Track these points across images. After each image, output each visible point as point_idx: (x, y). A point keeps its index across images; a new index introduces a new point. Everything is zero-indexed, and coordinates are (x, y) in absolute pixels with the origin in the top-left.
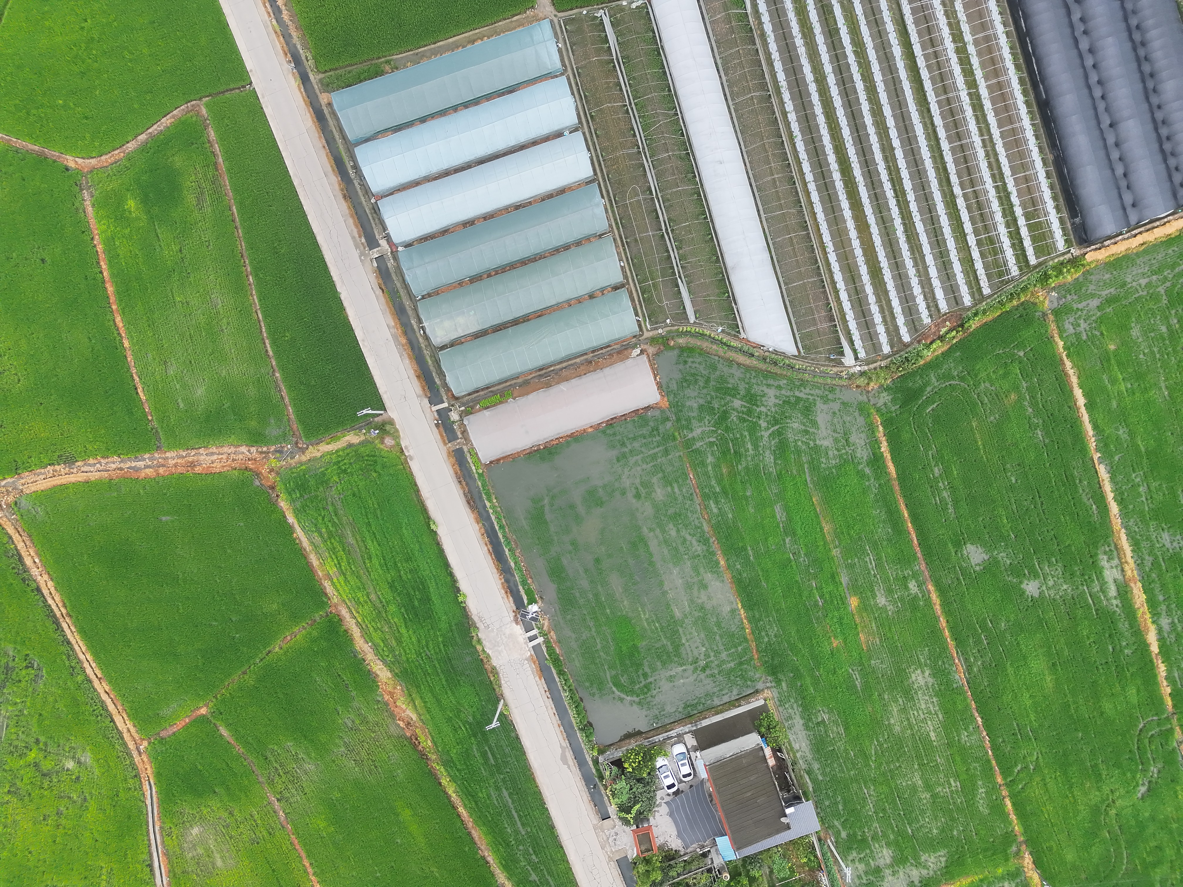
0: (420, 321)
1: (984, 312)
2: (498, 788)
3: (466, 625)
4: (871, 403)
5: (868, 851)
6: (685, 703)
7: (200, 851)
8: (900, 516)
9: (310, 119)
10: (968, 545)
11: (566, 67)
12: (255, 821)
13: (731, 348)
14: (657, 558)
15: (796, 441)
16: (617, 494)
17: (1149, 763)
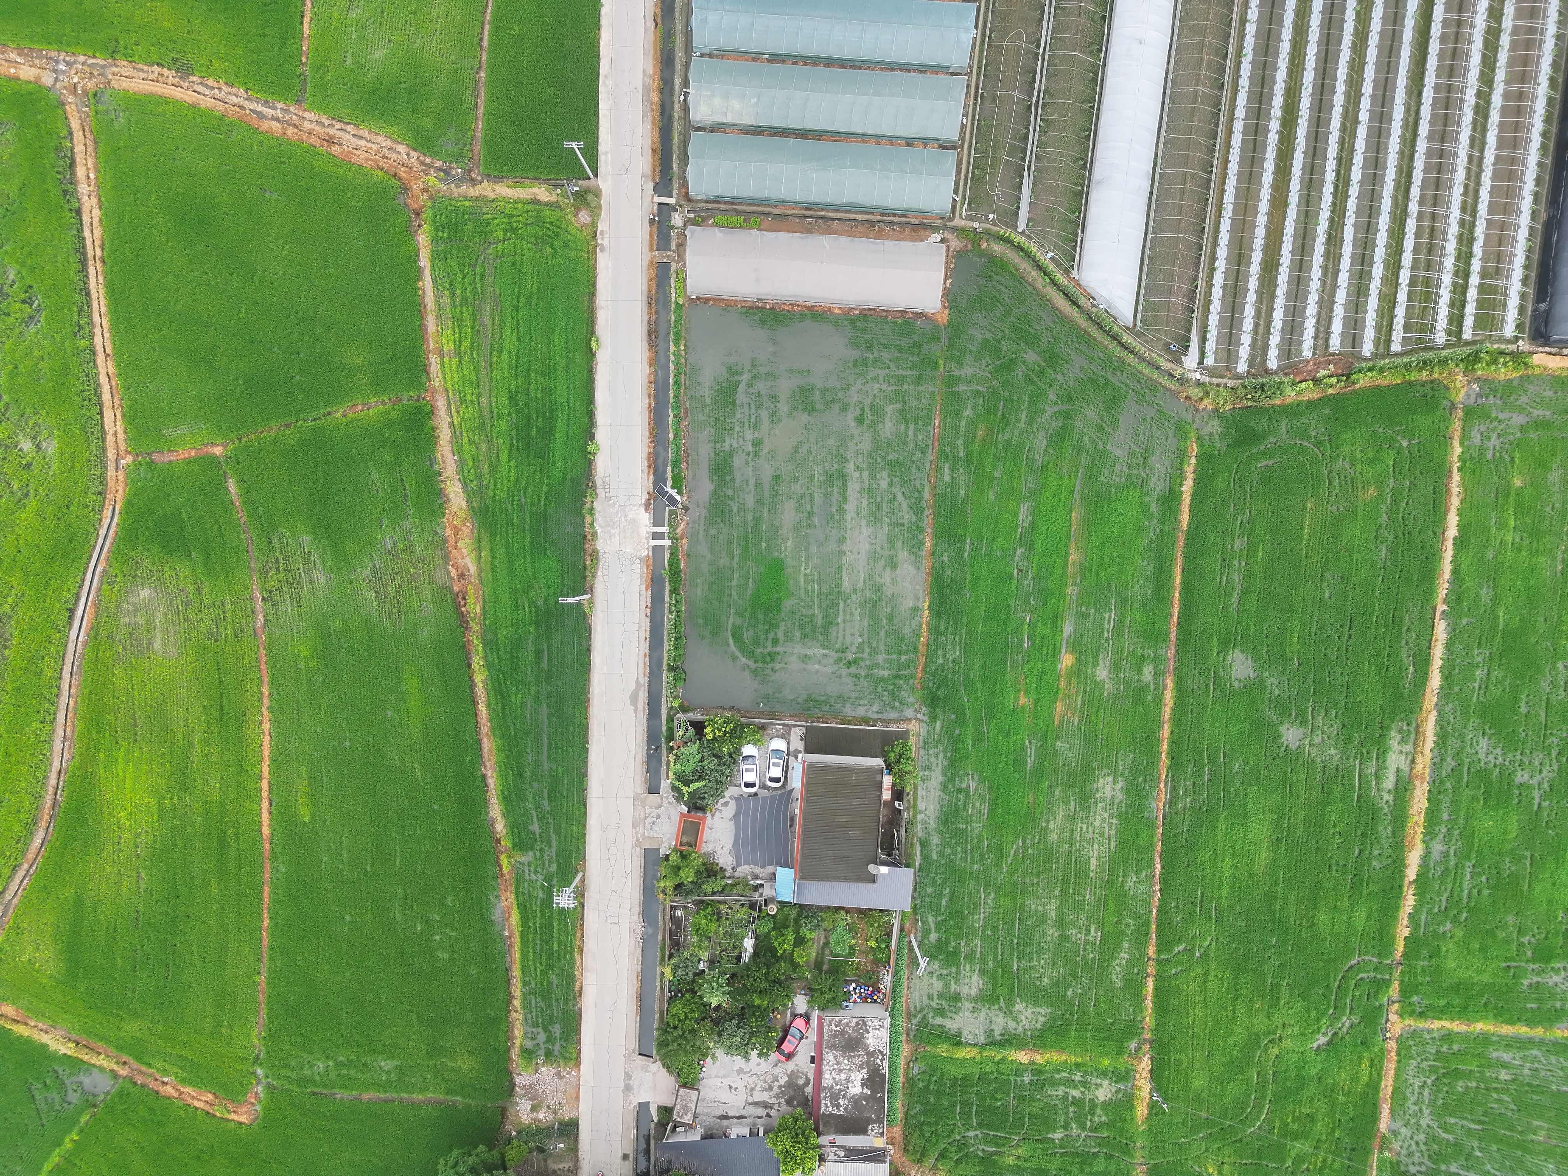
0: (686, 83)
1: (1382, 370)
2: (537, 700)
4: (1195, 426)
5: (954, 969)
6: (809, 696)
7: (141, 620)
8: (1170, 579)
10: (1237, 651)
13: (1054, 283)
14: (850, 507)
15: (1082, 434)
16: (836, 407)
17: (1344, 1011)
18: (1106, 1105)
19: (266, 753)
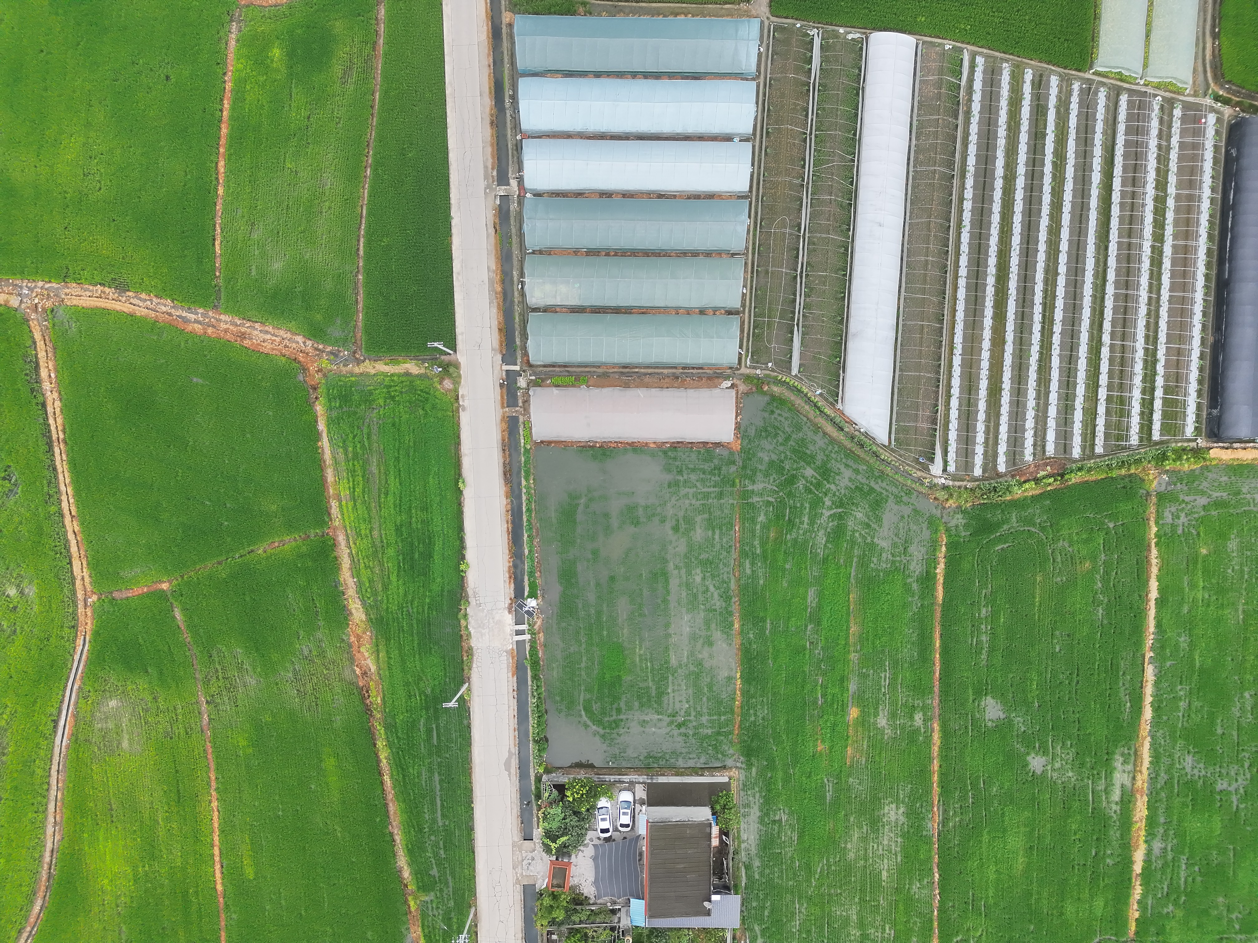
0: (522, 275)
1: (1090, 470)
2: (431, 770)
3: (458, 595)
4: (943, 520)
6: (649, 753)
7: (111, 725)
8: (931, 644)
9: (485, 33)
10: (989, 698)
11: (760, 73)
12: (176, 715)
13: (823, 414)
14: (672, 598)
15: (854, 531)
16: (656, 520)
19: (216, 825)
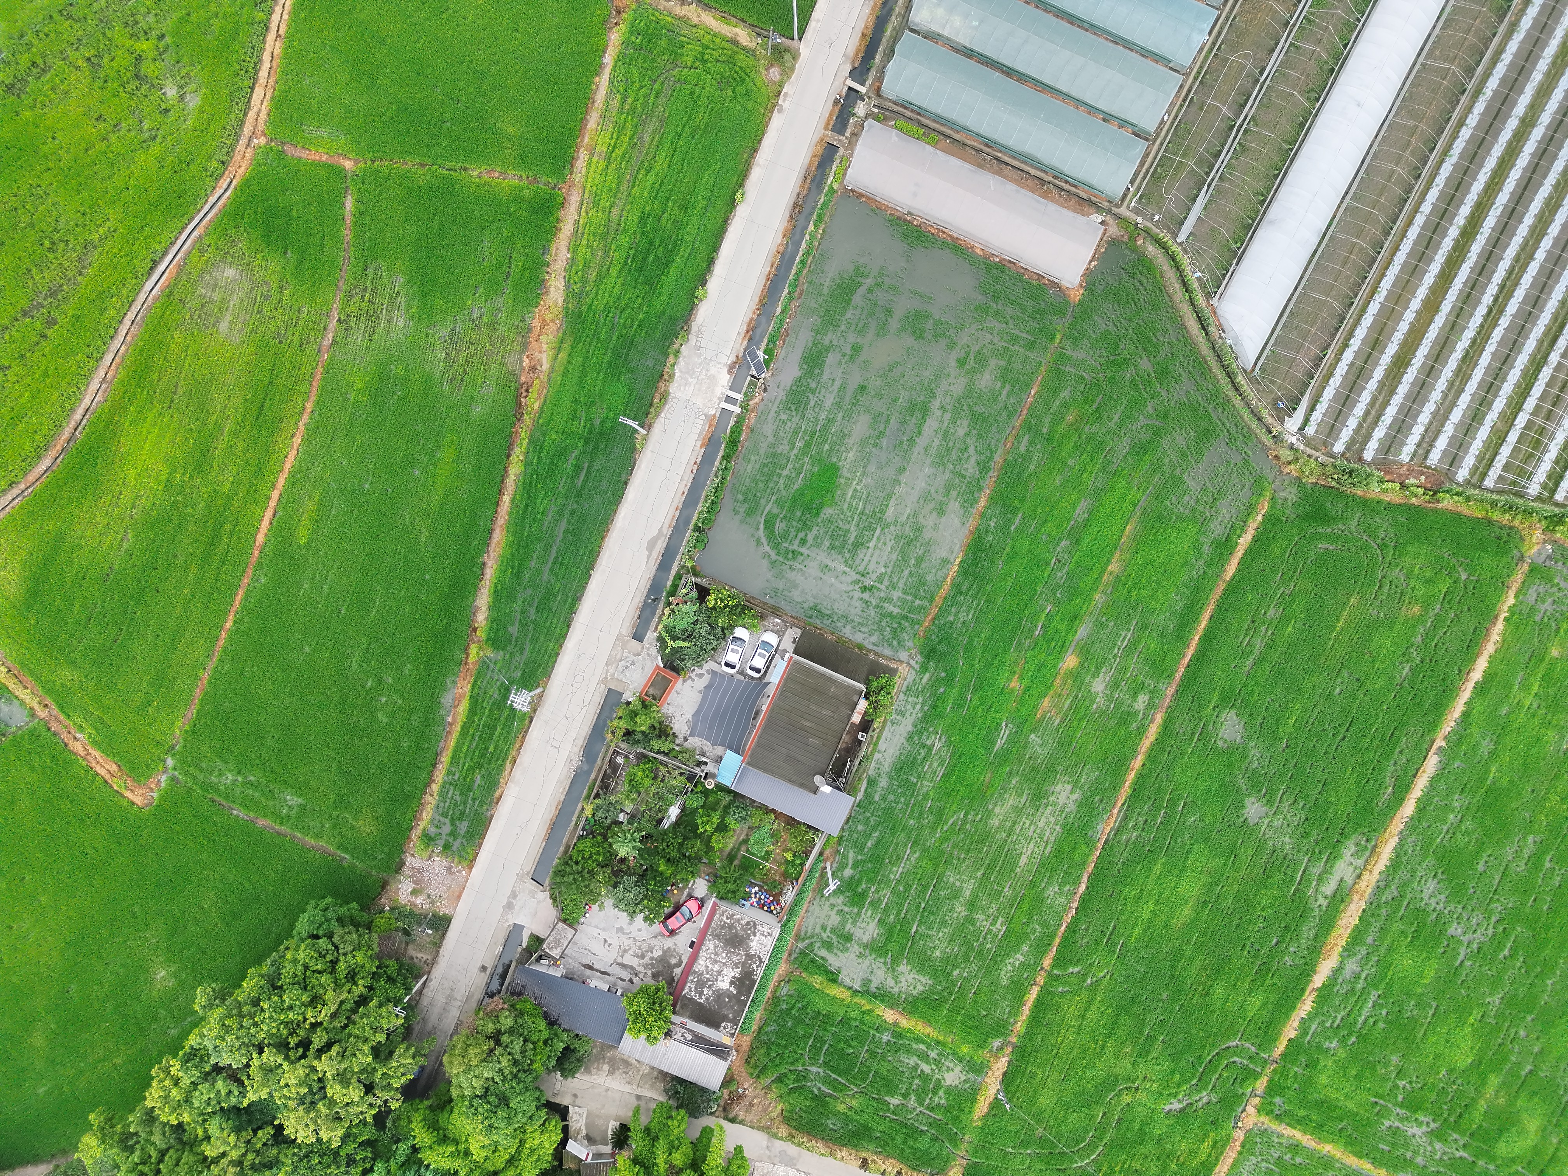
2: (560, 513)
4: (1273, 486)
5: (856, 910)
7: (217, 296)
8: (1196, 620)
10: (1233, 712)
13: (1192, 302)
14: (921, 442)
15: (1165, 454)
16: (943, 342)
17: (1206, 1087)
18: (949, 1090)
19: (288, 466)
